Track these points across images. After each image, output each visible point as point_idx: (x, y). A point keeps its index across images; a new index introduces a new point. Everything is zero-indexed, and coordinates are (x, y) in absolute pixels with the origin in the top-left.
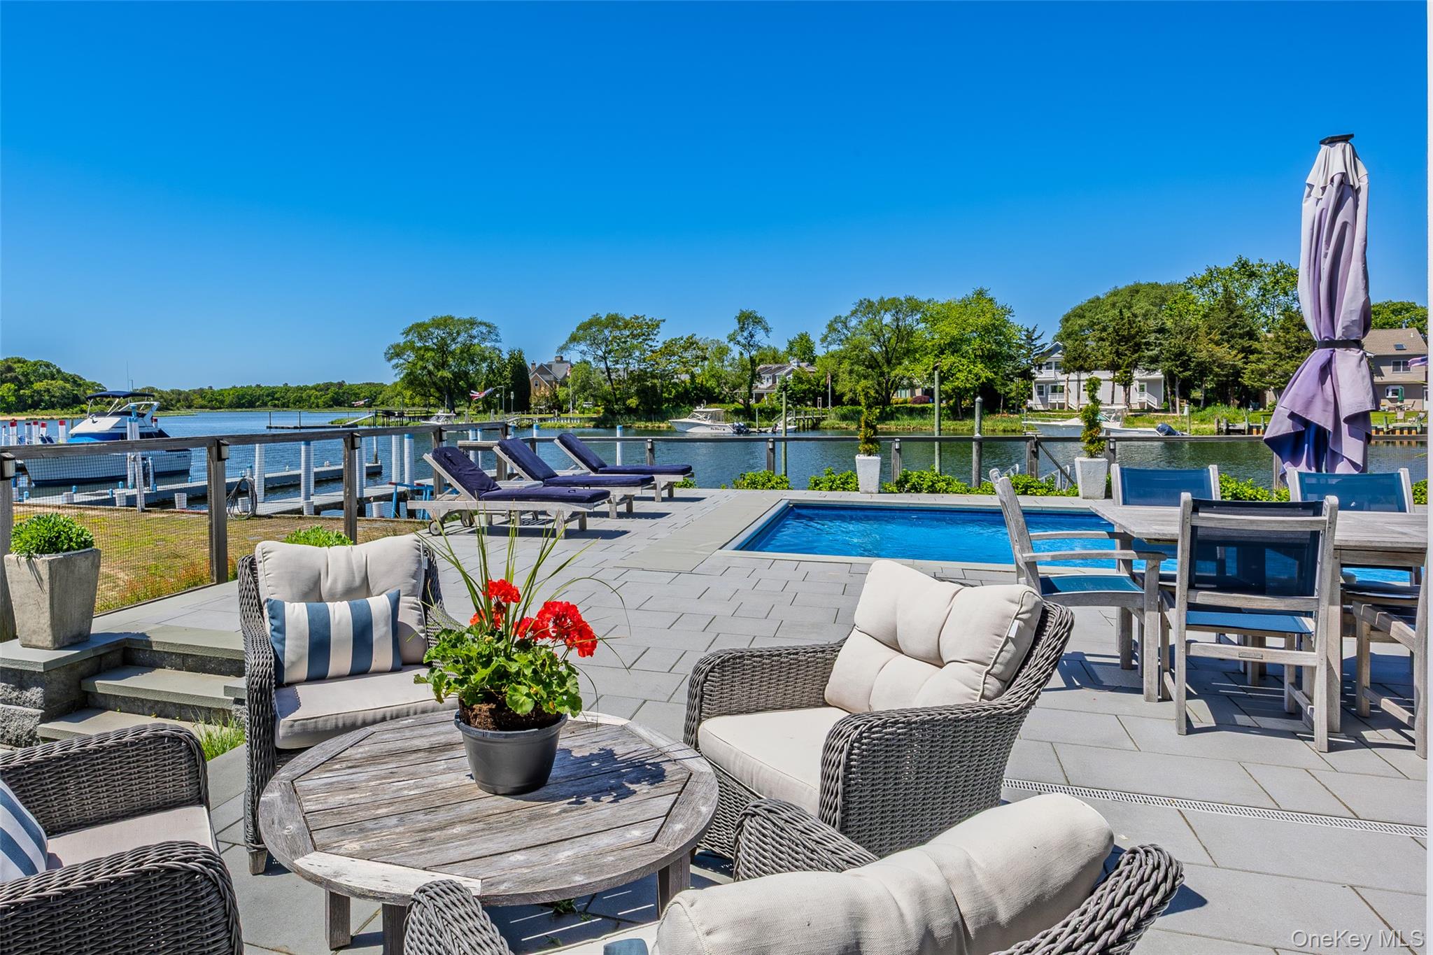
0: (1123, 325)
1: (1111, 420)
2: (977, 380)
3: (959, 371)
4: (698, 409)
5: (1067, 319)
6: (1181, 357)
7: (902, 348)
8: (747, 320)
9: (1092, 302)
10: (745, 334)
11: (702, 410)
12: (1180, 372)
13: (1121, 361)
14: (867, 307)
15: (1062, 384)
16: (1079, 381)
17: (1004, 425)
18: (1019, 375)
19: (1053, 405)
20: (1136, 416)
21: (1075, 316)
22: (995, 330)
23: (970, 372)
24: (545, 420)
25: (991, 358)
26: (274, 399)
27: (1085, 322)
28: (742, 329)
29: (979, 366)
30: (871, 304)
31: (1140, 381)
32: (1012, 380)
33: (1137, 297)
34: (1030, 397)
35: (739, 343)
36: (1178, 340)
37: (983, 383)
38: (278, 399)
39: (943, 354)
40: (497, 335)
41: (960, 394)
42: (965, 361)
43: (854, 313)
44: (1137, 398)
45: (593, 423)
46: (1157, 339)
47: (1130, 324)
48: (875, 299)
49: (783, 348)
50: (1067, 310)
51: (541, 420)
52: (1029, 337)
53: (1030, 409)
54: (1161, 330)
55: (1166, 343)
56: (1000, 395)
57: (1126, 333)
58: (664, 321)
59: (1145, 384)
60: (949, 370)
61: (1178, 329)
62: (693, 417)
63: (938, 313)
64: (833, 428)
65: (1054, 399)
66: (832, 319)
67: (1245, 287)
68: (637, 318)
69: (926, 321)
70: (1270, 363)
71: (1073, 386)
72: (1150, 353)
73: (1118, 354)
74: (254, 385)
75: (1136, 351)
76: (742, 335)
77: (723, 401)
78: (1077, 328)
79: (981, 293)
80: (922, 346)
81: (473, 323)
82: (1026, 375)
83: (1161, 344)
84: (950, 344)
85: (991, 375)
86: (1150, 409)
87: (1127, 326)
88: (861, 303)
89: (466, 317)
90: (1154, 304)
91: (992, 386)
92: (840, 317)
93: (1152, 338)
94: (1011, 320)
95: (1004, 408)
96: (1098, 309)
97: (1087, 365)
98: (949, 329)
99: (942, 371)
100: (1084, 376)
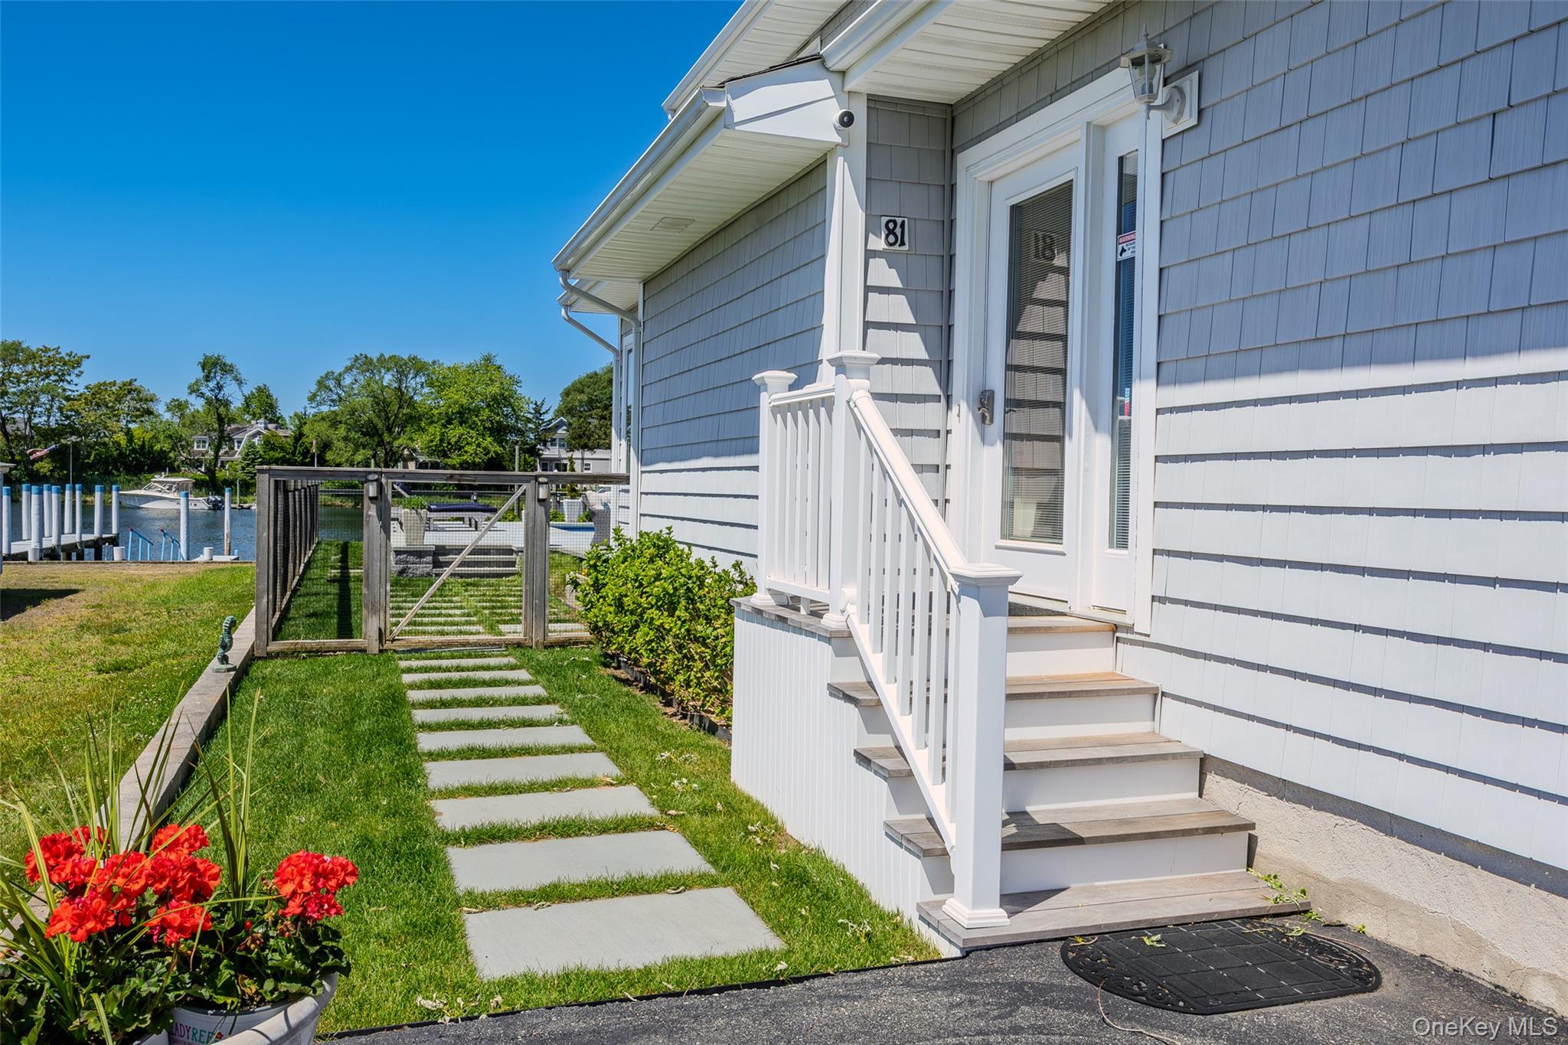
2: (486, 455)
3: (468, 444)
4: (157, 478)
5: (566, 393)
7: (404, 414)
8: (213, 366)
9: (591, 378)
10: (212, 384)
11: (162, 479)
14: (364, 364)
15: (565, 462)
16: (583, 459)
18: (526, 451)
21: (575, 391)
22: (503, 400)
23: (478, 445)
25: (499, 432)
27: (584, 398)
28: (207, 378)
29: (488, 439)
30: (369, 361)
35: (202, 395)
37: (491, 458)
39: (450, 424)
42: (473, 433)
43: (348, 369)
48: (374, 355)
50: (567, 384)
52: (538, 411)
58: (88, 357)
62: (150, 488)
63: (444, 378)
64: (325, 505)
66: (323, 375)
68: (47, 350)
69: (431, 385)
71: (577, 464)
76: (207, 386)
78: (577, 403)
79: (488, 359)
80: (427, 413)
82: (534, 451)
84: (458, 413)
85: (499, 449)
88: (357, 359)
91: (500, 461)
92: (333, 373)
94: (519, 391)
96: (597, 386)
97: (590, 444)
98: (457, 396)
99: (449, 443)
100: (588, 454)
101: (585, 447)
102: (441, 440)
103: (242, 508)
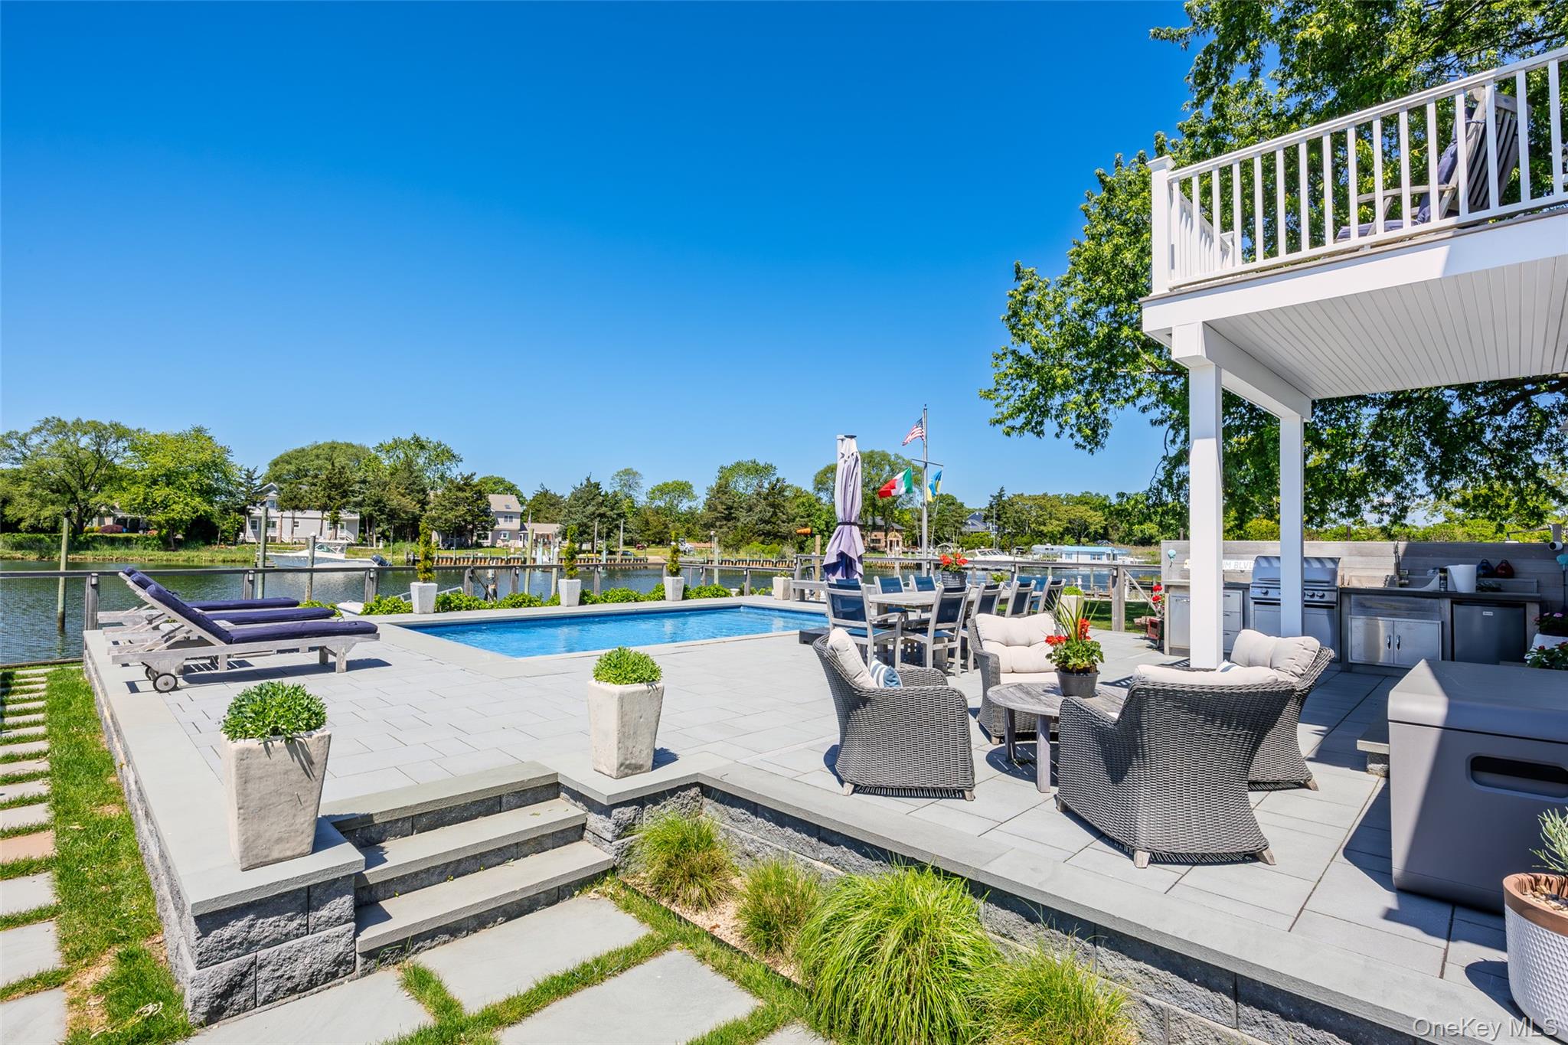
0: (335, 475)
1: (337, 552)
2: (194, 513)
3: (174, 502)
5: (275, 464)
6: (379, 504)
7: (102, 475)
9: (298, 452)
12: (378, 516)
13: (332, 504)
14: (55, 426)
15: (274, 520)
16: (292, 518)
17: (223, 555)
18: (236, 510)
19: (266, 538)
21: (283, 462)
22: (215, 465)
23: (184, 506)
25: (207, 493)
27: (293, 468)
29: (197, 499)
30: (62, 424)
31: (344, 520)
32: (229, 514)
33: (337, 451)
34: (244, 530)
36: (378, 491)
37: (200, 517)
39: (156, 485)
41: (173, 525)
42: (181, 494)
44: (341, 534)
46: (361, 488)
47: (339, 473)
48: (68, 419)
50: (276, 456)
52: (250, 477)
53: (244, 542)
54: (364, 482)
55: (368, 492)
56: (217, 527)
57: (336, 481)
59: (347, 523)
60: (163, 501)
61: (376, 482)
63: (150, 444)
65: (267, 533)
67: (418, 455)
69: (134, 449)
70: (439, 512)
71: (286, 522)
72: (355, 499)
73: (329, 497)
75: (343, 497)
78: (285, 473)
79: (199, 430)
80: (129, 474)
82: (242, 510)
83: (363, 493)
84: (164, 476)
85: (207, 508)
86: (351, 544)
87: (338, 476)
91: (209, 520)
92: (16, 432)
93: (356, 487)
94: (231, 459)
95: (222, 540)
96: (304, 459)
97: (301, 505)
98: (164, 461)
99: (154, 502)
100: (298, 514)
101: (296, 508)
102: (145, 499)
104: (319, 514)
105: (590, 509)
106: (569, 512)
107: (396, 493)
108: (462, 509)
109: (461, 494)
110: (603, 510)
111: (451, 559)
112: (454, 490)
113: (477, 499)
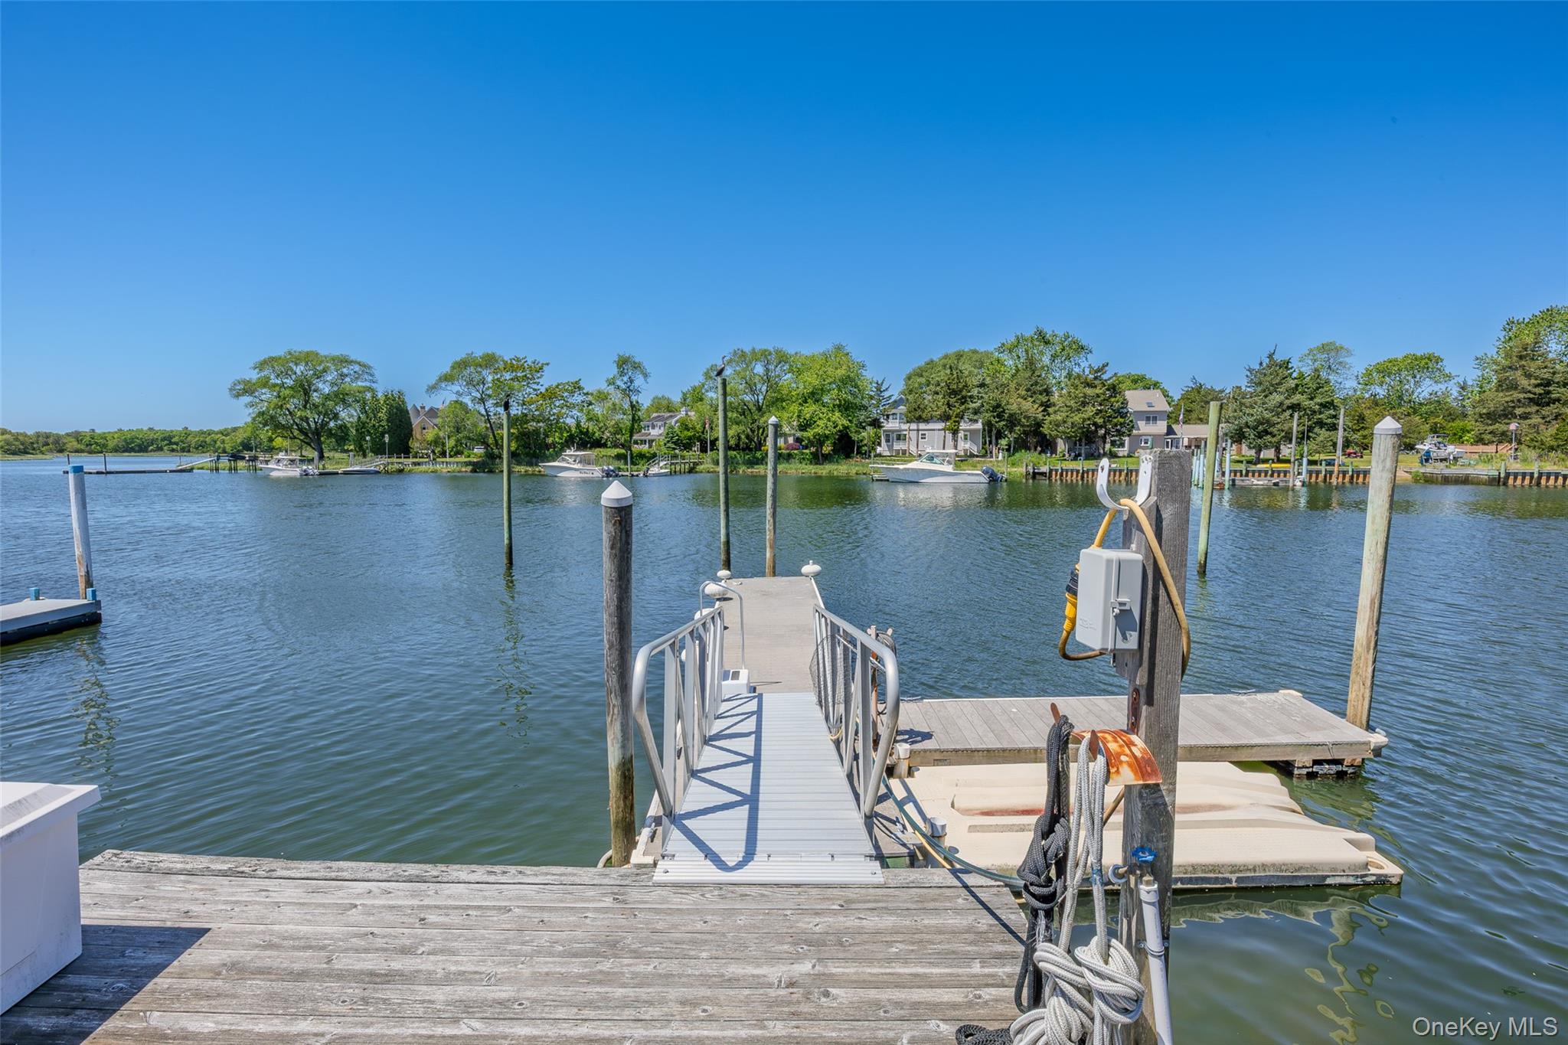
0: (953, 380)
1: (946, 463)
2: (835, 427)
3: (820, 419)
4: (568, 452)
5: (908, 377)
6: (997, 409)
8: (625, 364)
9: (928, 364)
10: (625, 379)
11: (572, 453)
12: (996, 422)
13: (951, 412)
14: (741, 357)
15: (905, 433)
16: (918, 430)
17: (857, 468)
18: (870, 425)
19: (898, 451)
20: (962, 461)
21: (915, 375)
22: (848, 381)
23: (829, 422)
24: (419, 464)
25: (846, 408)
26: (171, 443)
27: (923, 380)
28: (622, 374)
29: (837, 414)
30: (743, 355)
31: (965, 431)
32: (864, 428)
33: (962, 359)
34: (879, 444)
35: (618, 387)
36: (996, 394)
37: (840, 431)
38: (176, 444)
40: (372, 375)
41: (820, 441)
42: (824, 410)
44: (964, 445)
45: (470, 468)
46: (979, 393)
47: (958, 378)
48: (747, 349)
49: (677, 398)
50: (909, 370)
51: (415, 464)
52: (879, 389)
53: (880, 455)
54: (982, 385)
55: (986, 397)
56: (854, 441)
57: (955, 387)
58: (548, 364)
59: (968, 433)
60: (811, 418)
61: (995, 385)
62: (564, 460)
63: (802, 365)
64: (708, 472)
65: (898, 446)
67: (1041, 353)
68: (518, 360)
69: (791, 371)
70: (1064, 415)
71: (913, 435)
72: (974, 405)
73: (949, 405)
74: (145, 429)
75: (963, 403)
76: (622, 380)
77: (604, 446)
78: (916, 385)
79: (839, 348)
80: (788, 395)
81: (344, 361)
82: (876, 424)
83: (982, 397)
84: (813, 394)
85: (846, 423)
86: (972, 456)
87: (956, 381)
88: (735, 352)
89: (336, 353)
90: (975, 367)
91: (847, 434)
93: (975, 392)
94: (864, 373)
95: (857, 454)
96: (933, 370)
97: (924, 416)
98: (811, 380)
100: (922, 426)
101: (919, 419)
102: (799, 416)
103: (633, 475)
104: (941, 425)
105: (1276, 398)
106: (1242, 404)
107: (1016, 396)
108: (1090, 411)
109: (1089, 391)
110: (1297, 398)
111: (1078, 471)
112: (1081, 387)
113: (1111, 396)
